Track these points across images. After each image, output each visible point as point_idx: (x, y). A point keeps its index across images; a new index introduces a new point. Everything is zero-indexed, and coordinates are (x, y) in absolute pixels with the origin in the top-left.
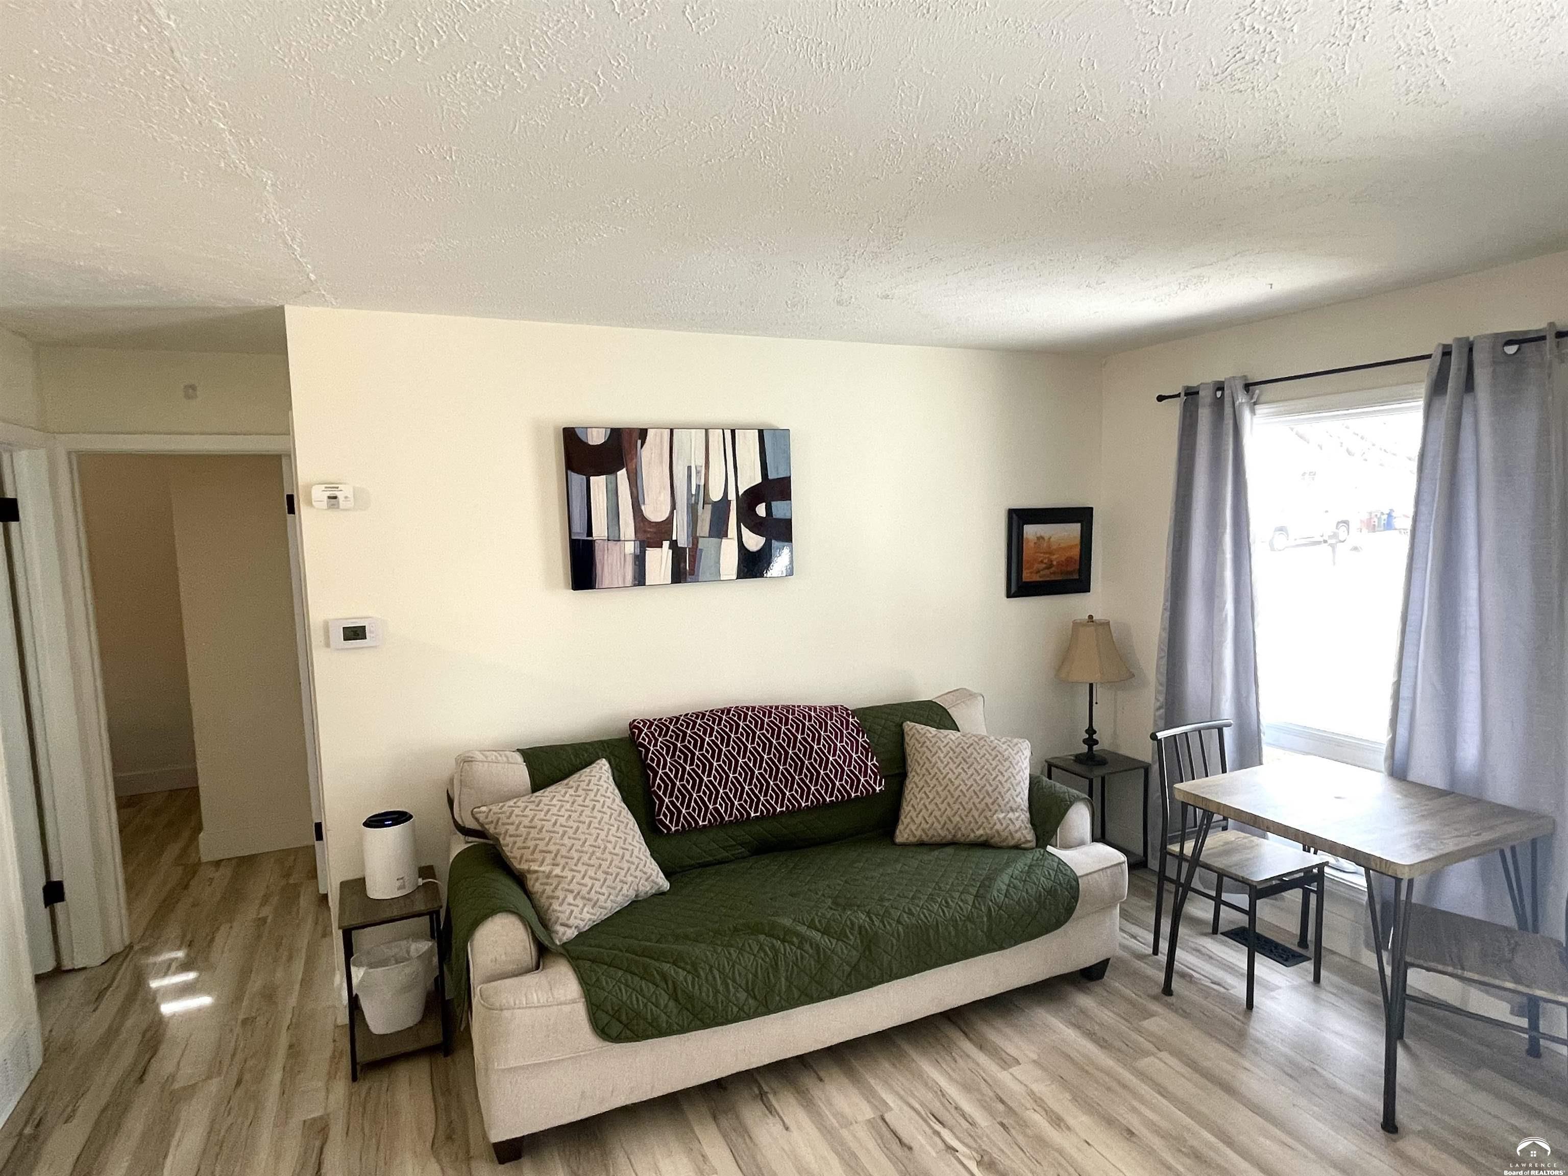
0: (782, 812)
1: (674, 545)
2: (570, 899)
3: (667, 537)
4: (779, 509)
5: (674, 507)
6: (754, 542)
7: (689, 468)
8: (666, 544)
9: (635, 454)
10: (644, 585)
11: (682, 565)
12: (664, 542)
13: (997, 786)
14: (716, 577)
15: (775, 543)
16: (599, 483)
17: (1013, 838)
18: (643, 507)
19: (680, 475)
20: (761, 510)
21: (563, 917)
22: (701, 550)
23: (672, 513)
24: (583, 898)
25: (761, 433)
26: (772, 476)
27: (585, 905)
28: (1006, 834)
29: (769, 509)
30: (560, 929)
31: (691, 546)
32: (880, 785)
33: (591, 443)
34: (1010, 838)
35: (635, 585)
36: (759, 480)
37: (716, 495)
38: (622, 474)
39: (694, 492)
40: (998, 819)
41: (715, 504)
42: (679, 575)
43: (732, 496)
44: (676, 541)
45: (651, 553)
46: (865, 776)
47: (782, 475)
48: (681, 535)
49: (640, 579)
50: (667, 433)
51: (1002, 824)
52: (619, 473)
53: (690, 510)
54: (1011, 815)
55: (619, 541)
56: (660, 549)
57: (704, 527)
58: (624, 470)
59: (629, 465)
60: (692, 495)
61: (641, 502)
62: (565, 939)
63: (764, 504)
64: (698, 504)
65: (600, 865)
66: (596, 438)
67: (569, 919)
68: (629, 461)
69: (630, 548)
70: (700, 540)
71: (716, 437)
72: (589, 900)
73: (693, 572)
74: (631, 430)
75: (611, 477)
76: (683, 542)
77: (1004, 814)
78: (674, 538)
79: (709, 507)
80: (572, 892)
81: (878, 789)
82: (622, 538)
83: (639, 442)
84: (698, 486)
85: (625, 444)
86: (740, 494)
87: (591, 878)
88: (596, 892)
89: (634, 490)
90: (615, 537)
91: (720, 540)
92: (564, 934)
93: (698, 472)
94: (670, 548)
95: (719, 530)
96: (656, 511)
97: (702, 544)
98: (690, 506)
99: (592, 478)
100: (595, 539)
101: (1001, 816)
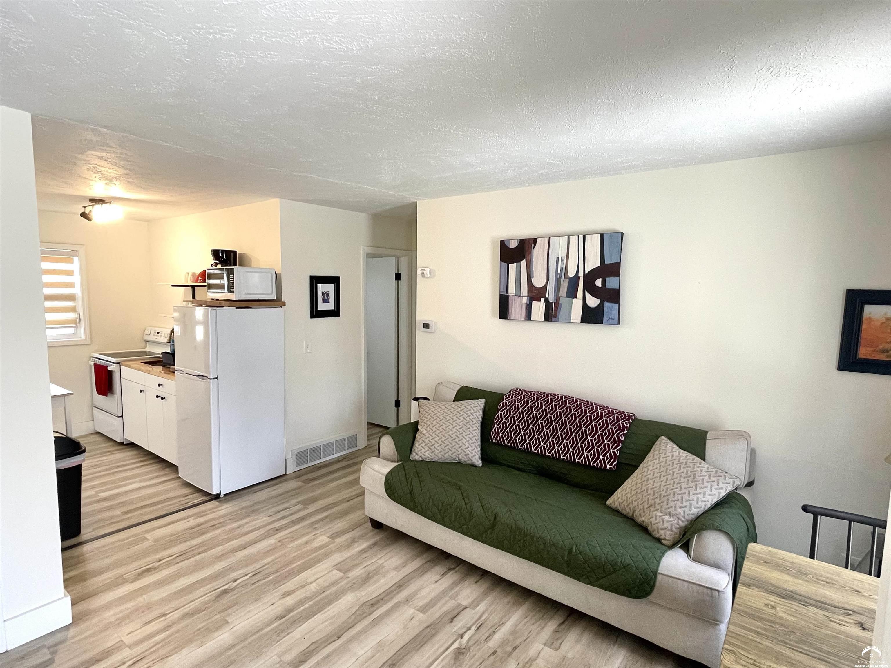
0: (564, 459)
1: (546, 300)
2: (423, 445)
3: (543, 296)
4: (611, 283)
5: (548, 280)
6: (593, 302)
7: (558, 258)
8: (543, 300)
9: (530, 252)
10: (530, 320)
11: (550, 311)
12: (542, 299)
13: (670, 495)
14: (568, 321)
15: (607, 304)
16: (513, 267)
17: (658, 532)
18: (532, 279)
19: (552, 263)
20: (599, 283)
21: (417, 450)
22: (561, 304)
23: (547, 283)
24: (428, 447)
25: (602, 236)
26: (607, 262)
27: (428, 450)
28: (655, 527)
29: (604, 283)
30: (414, 454)
31: (555, 302)
32: (611, 465)
33: (510, 247)
34: (656, 531)
35: (526, 320)
36: (599, 264)
37: (571, 273)
38: (524, 262)
39: (559, 272)
40: (656, 516)
41: (571, 279)
42: (548, 317)
43: (581, 274)
44: (548, 298)
45: (535, 303)
46: (604, 456)
47: (614, 261)
48: (551, 295)
49: (529, 317)
50: (547, 239)
51: (656, 519)
52: (522, 262)
53: (557, 282)
54: (667, 518)
55: (520, 296)
56: (539, 302)
57: (564, 291)
58: (525, 260)
59: (527, 258)
60: (558, 273)
61: (531, 277)
62: (414, 458)
63: (601, 279)
64: (561, 278)
65: (442, 438)
66: (513, 245)
67: (419, 451)
68: (527, 255)
69: (525, 300)
70: (561, 298)
71: (574, 240)
72: (431, 449)
73: (555, 316)
74: (529, 240)
75: (519, 264)
76: (551, 299)
77: (661, 514)
78: (547, 297)
79: (567, 280)
80: (425, 442)
81: (608, 467)
82: (521, 295)
83: (533, 245)
84: (562, 268)
85: (526, 247)
86: (586, 273)
87: (435, 441)
88: (435, 447)
89: (529, 270)
90: (518, 294)
91: (572, 299)
92: (414, 456)
93: (562, 260)
94: (544, 302)
95: (572, 293)
96: (539, 282)
97: (562, 300)
98: (557, 279)
99: (510, 264)
100: (509, 294)
101: (659, 514)
